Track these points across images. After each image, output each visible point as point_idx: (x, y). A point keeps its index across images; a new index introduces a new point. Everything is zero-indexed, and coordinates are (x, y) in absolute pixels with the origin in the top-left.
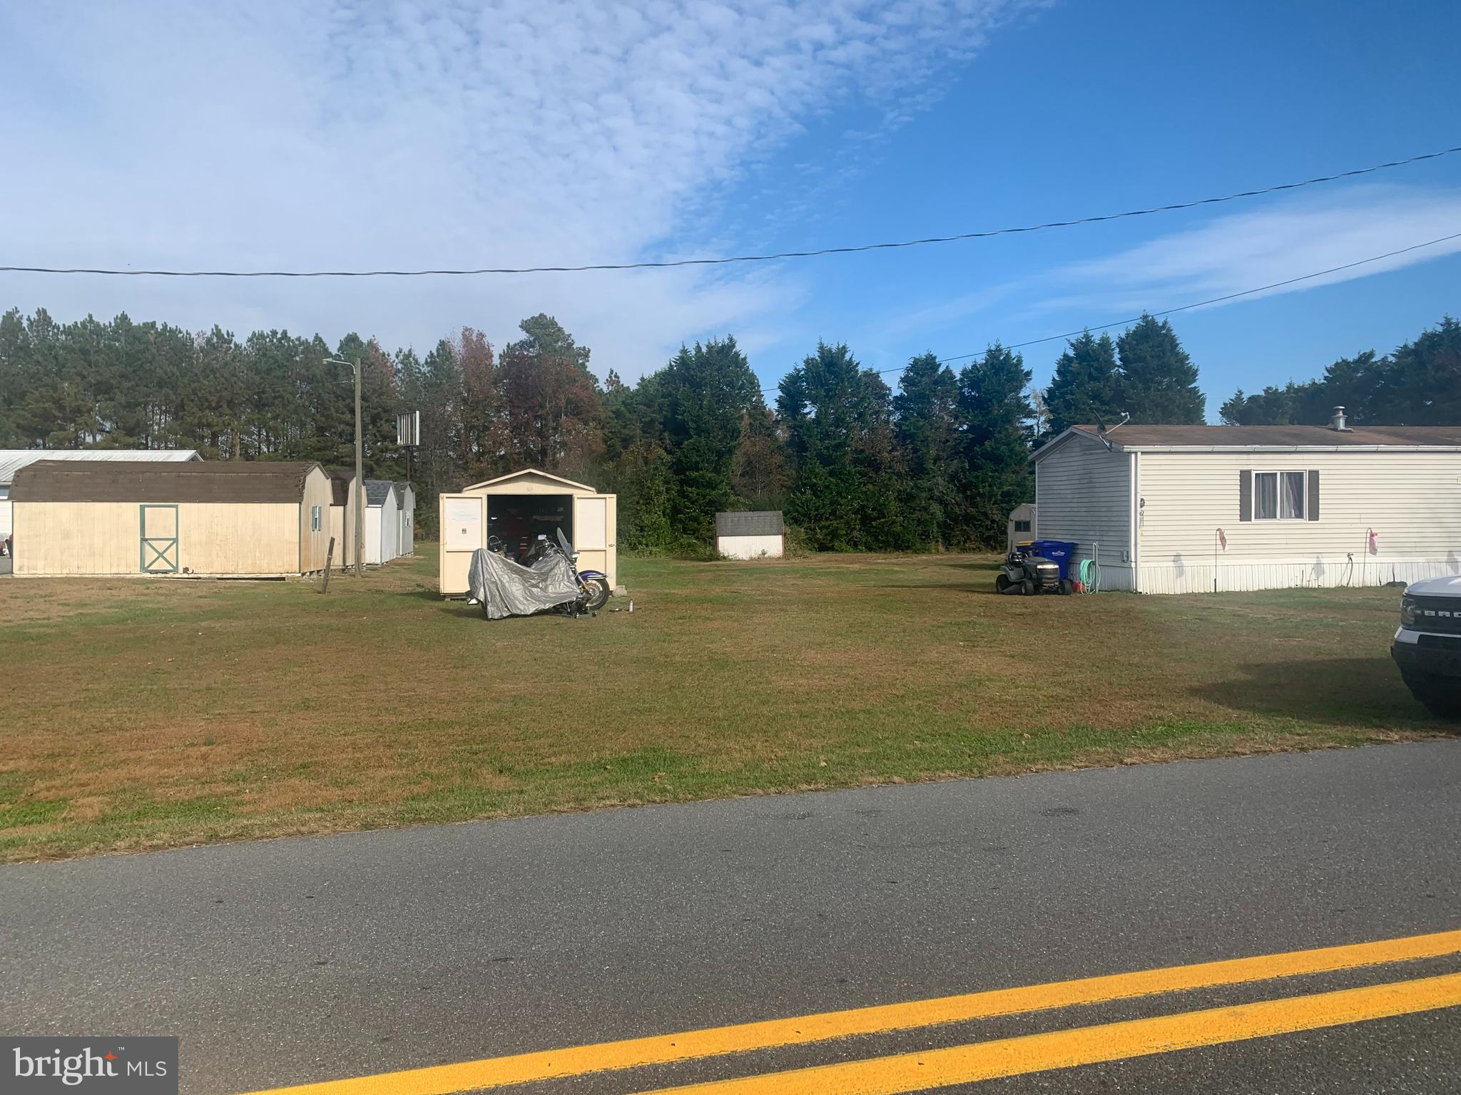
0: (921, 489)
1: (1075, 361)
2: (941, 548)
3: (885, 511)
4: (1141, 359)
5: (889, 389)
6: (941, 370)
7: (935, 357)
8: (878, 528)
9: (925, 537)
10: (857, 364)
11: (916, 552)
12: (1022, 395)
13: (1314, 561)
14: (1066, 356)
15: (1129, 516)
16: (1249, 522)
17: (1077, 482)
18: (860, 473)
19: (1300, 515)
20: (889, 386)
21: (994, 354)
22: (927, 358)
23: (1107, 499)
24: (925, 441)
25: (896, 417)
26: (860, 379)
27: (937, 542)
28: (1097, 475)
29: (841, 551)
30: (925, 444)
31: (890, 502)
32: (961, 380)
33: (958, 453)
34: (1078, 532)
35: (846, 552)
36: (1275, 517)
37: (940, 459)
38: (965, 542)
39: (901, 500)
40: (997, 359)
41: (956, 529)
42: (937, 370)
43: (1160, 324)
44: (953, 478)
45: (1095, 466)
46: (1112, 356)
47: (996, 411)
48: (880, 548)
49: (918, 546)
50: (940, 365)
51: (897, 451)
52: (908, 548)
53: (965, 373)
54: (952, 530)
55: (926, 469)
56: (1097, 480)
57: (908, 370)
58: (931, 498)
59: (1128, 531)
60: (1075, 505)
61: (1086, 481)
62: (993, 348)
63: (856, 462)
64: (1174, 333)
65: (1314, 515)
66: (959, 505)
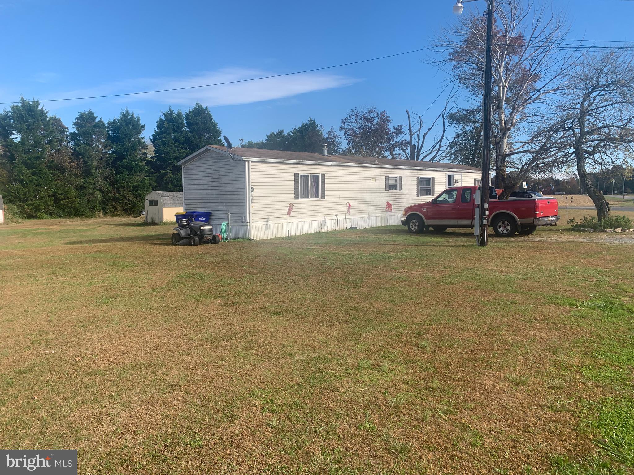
0: (90, 184)
1: (166, 122)
2: (101, 215)
3: (69, 196)
4: (197, 124)
5: (67, 128)
6: (97, 120)
7: (93, 113)
8: (65, 205)
9: (92, 209)
10: (47, 112)
11: (87, 217)
12: (140, 136)
13: (323, 219)
14: (161, 120)
15: (245, 197)
16: (298, 200)
17: (211, 178)
18: (52, 174)
19: (317, 196)
20: (67, 126)
21: (125, 115)
22: (88, 114)
23: (231, 188)
24: (90, 157)
25: (71, 144)
26: (49, 121)
27: (99, 211)
28: (223, 174)
29: (42, 218)
30: (90, 159)
31: (71, 190)
32: (108, 127)
33: (108, 165)
34: (212, 206)
35: (45, 218)
36: (308, 197)
37: (99, 168)
38: (114, 211)
39: (77, 189)
40: (127, 117)
41: (109, 205)
42: (95, 120)
43: (205, 108)
44: (106, 178)
45: (222, 169)
46: (183, 121)
47: (128, 144)
48: (66, 216)
49: (88, 214)
50: (96, 117)
51: (74, 162)
52: (82, 215)
53: (109, 123)
54: (107, 205)
55: (91, 173)
56: (224, 177)
57: (78, 119)
58: (95, 188)
59: (245, 205)
60: (210, 191)
61: (216, 177)
62: (124, 112)
63: (49, 167)
64: (210, 113)
65: (323, 197)
66: (110, 192)
